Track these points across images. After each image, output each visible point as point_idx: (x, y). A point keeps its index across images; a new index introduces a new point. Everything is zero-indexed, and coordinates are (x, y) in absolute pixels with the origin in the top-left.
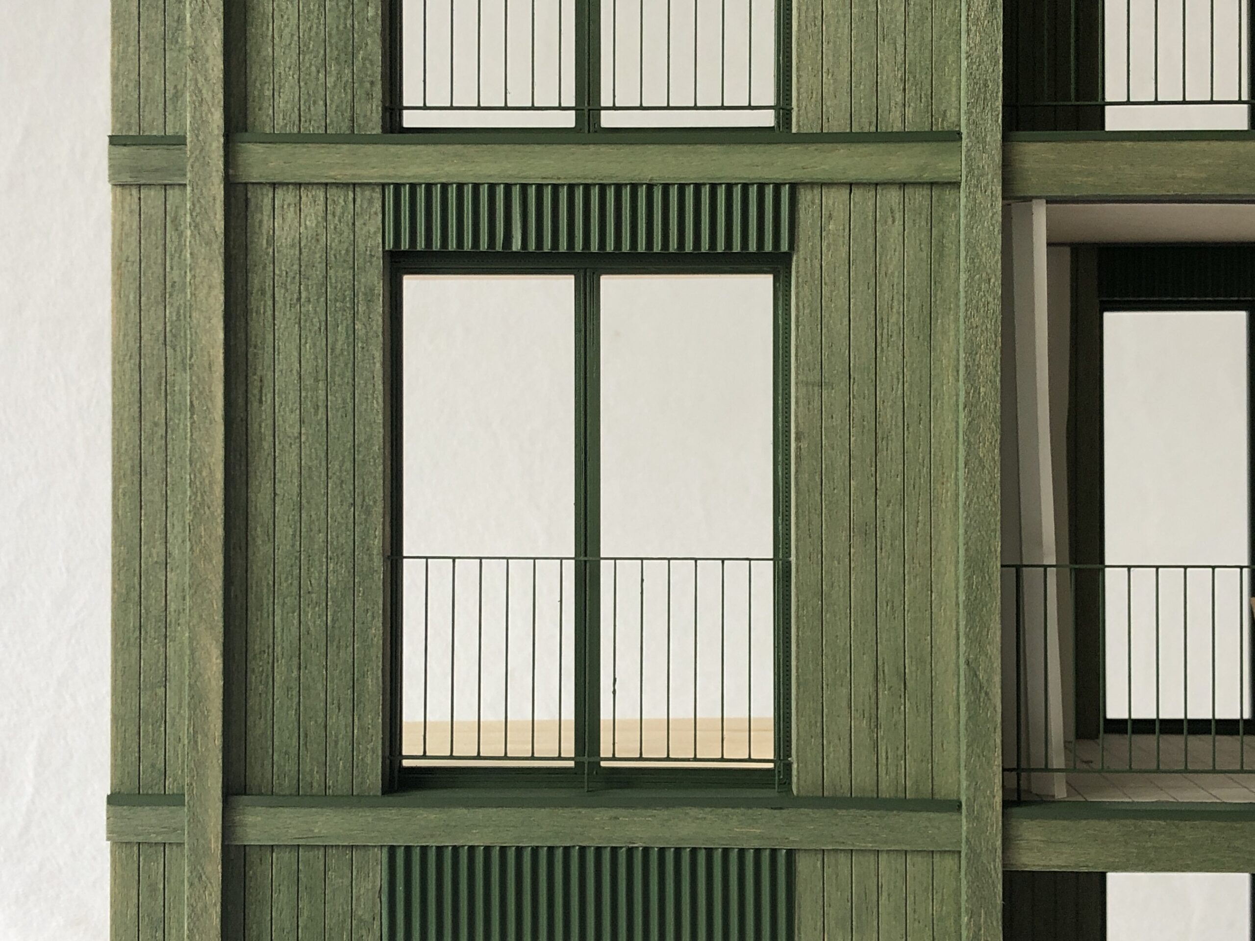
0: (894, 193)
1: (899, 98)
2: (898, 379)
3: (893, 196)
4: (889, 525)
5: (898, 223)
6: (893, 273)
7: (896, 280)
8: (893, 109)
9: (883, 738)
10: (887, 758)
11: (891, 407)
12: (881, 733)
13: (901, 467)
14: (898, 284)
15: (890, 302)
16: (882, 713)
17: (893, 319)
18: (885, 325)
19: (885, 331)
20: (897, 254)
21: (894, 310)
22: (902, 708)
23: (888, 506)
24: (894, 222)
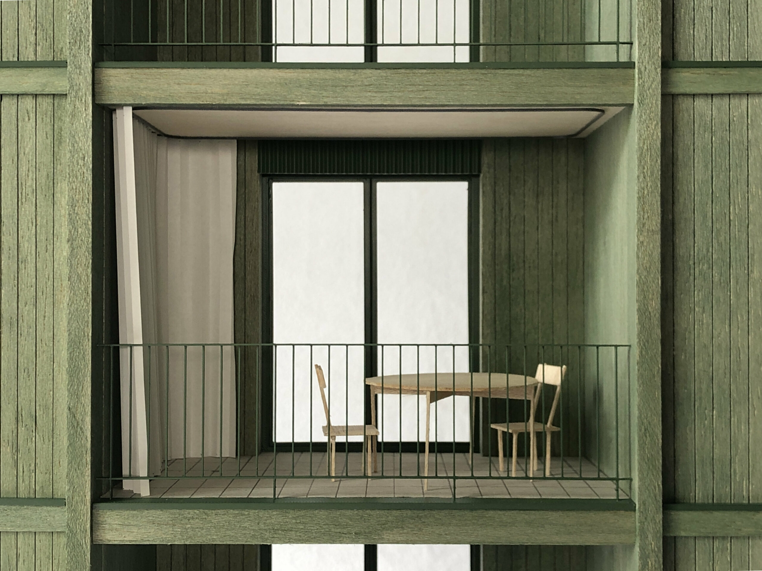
0: (29, 101)
1: (32, 39)
2: (32, 223)
3: (28, 103)
4: (26, 318)
5: (33, 120)
6: (29, 153)
7: (30, 158)
8: (28, 46)
9: (21, 458)
10: (23, 472)
11: (28, 241)
12: (20, 456)
13: (34, 280)
14: (32, 160)
15: (27, 172)
16: (20, 442)
17: (29, 183)
18: (24, 188)
19: (24, 190)
20: (31, 140)
21: (30, 177)
22: (34, 439)
23: (25, 306)
24: (29, 120)
